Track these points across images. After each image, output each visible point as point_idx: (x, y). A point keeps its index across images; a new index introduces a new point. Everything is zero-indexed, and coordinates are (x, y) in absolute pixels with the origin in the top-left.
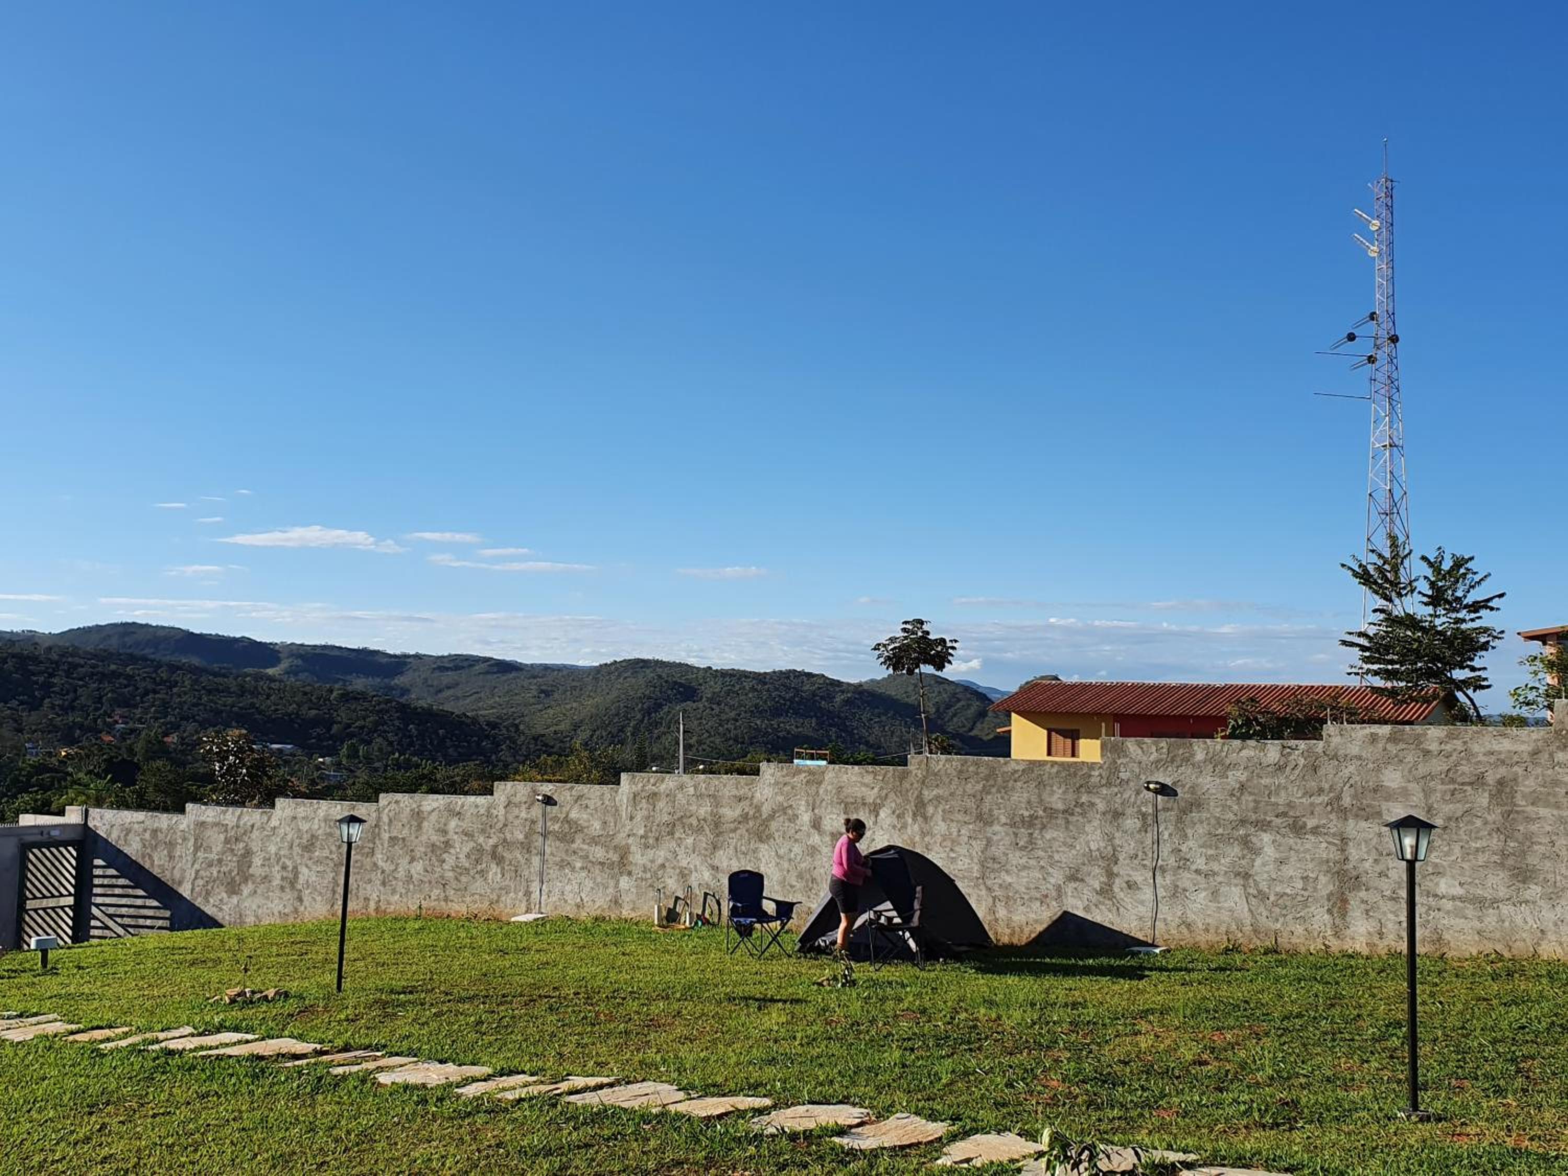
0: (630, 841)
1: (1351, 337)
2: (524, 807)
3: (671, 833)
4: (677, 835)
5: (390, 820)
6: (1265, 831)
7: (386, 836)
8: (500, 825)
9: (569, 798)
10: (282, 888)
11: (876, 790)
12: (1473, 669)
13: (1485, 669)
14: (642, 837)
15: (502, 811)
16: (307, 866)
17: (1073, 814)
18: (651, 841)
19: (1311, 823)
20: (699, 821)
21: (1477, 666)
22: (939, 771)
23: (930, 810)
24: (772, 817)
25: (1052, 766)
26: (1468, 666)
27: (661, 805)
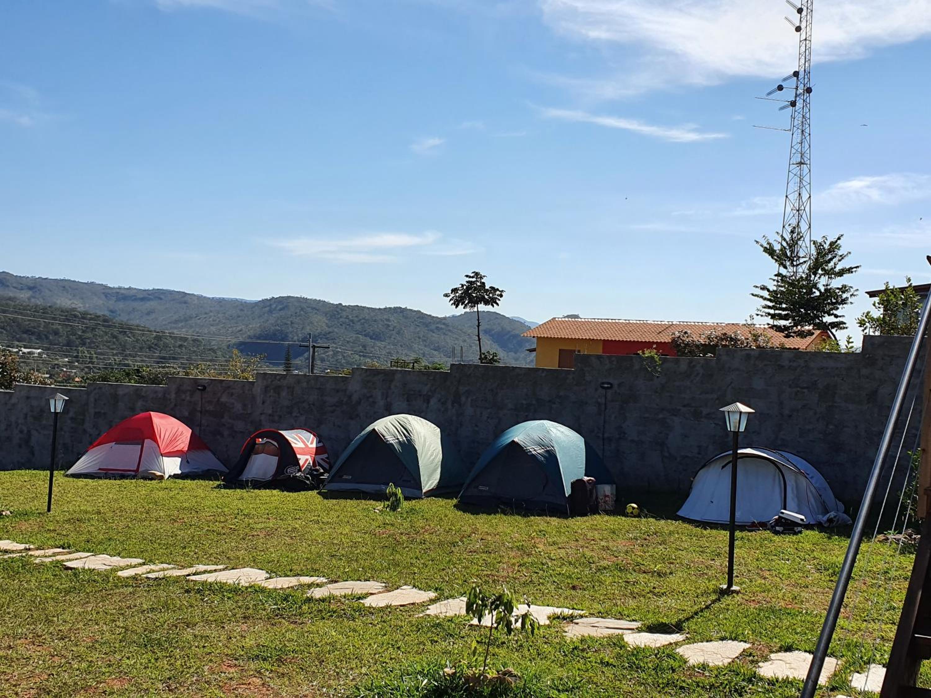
0: (263, 417)
1: (780, 88)
2: (188, 393)
3: (290, 413)
4: (294, 414)
5: (96, 400)
6: (676, 415)
7: (92, 411)
8: (172, 405)
9: (220, 388)
10: (20, 446)
11: (429, 386)
12: (836, 316)
13: (843, 316)
14: (270, 415)
15: (173, 396)
16: (37, 430)
17: (554, 403)
18: (276, 418)
19: (705, 411)
20: (309, 405)
21: (839, 314)
22: (470, 374)
23: (463, 399)
24: (359, 402)
25: (543, 372)
26: (832, 314)
27: (284, 394)
